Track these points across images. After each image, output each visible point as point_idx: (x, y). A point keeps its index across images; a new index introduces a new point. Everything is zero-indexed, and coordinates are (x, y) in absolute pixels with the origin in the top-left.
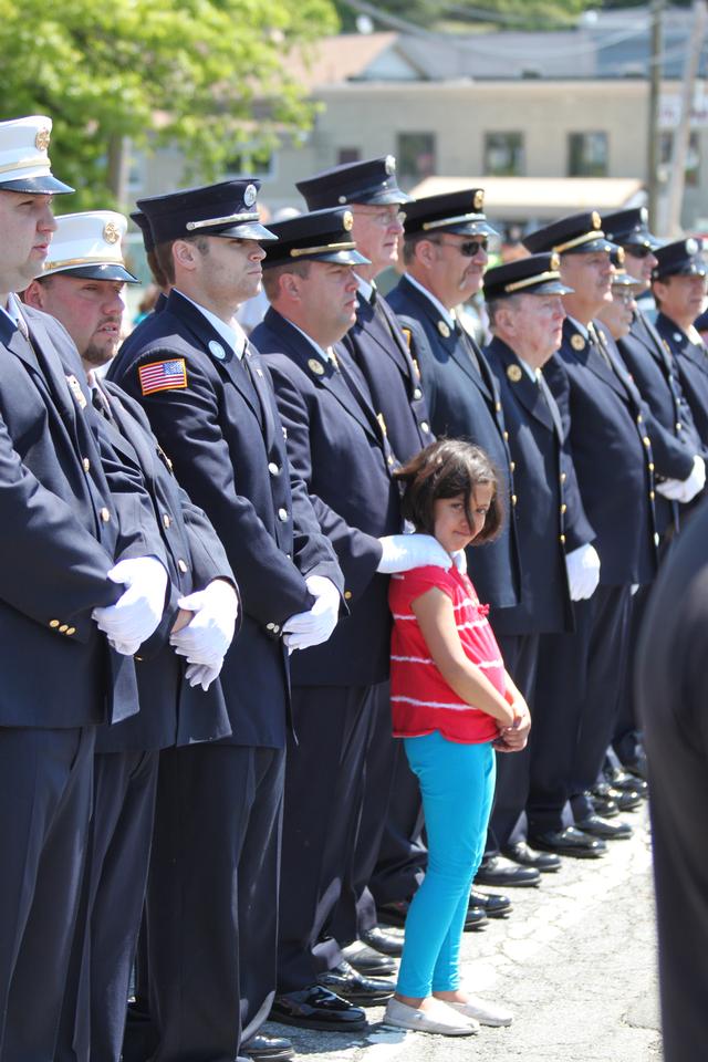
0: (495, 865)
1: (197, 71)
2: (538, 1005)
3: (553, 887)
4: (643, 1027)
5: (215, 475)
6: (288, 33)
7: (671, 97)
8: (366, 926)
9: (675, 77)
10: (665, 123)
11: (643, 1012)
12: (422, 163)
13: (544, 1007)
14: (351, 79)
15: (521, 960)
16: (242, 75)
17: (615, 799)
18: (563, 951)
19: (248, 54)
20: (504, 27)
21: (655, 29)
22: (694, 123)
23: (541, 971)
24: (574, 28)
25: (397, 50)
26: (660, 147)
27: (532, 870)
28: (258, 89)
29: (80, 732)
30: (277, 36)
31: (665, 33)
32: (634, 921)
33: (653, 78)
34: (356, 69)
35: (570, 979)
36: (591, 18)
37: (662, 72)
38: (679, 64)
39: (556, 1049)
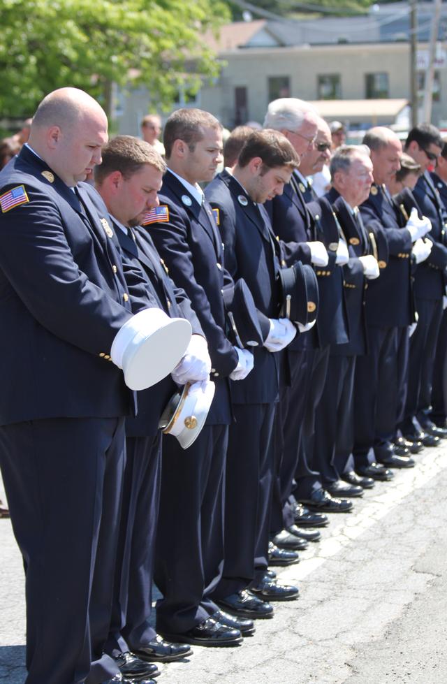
0: (338, 485)
1: (153, 45)
2: (364, 562)
3: (371, 497)
4: (424, 573)
5: (185, 270)
6: (204, 22)
7: (423, 52)
8: (288, 524)
9: (425, 41)
10: (420, 67)
11: (423, 564)
13: (367, 563)
14: (240, 47)
15: (354, 538)
16: (179, 46)
17: (409, 447)
18: (378, 532)
19: (181, 34)
20: (326, 14)
21: (412, 14)
22: (437, 66)
23: (365, 544)
24: (366, 15)
25: (266, 30)
26: (418, 80)
27: (359, 488)
28: (188, 54)
29: (118, 419)
30: (198, 24)
31: (418, 15)
32: (416, 514)
33: (412, 41)
34: (243, 41)
35: (382, 547)
36: (376, 8)
37: (417, 38)
38: (427, 33)
39: (374, 586)
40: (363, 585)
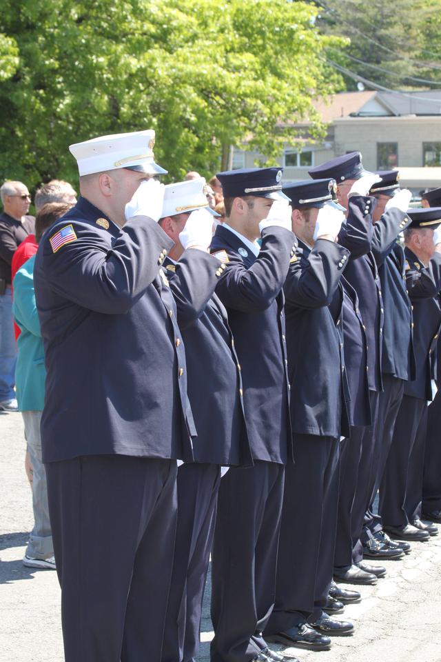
0: (406, 529)
1: (267, 111)
2: (417, 603)
8: (358, 560)
12: (391, 158)
13: (420, 604)
14: (351, 115)
15: (410, 580)
18: (433, 575)
23: (420, 585)
25: (376, 99)
27: (425, 532)
30: (312, 91)
34: (355, 110)
39: (424, 626)
40: (414, 626)
